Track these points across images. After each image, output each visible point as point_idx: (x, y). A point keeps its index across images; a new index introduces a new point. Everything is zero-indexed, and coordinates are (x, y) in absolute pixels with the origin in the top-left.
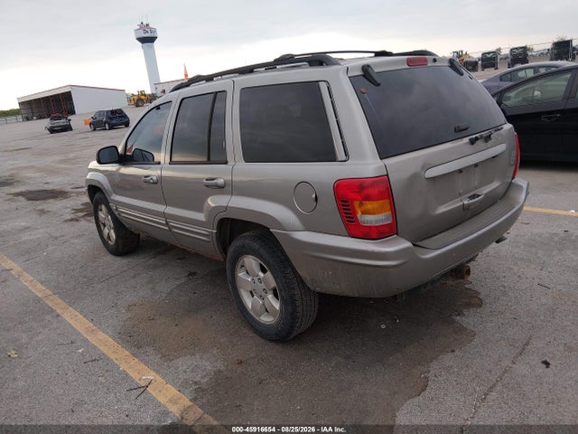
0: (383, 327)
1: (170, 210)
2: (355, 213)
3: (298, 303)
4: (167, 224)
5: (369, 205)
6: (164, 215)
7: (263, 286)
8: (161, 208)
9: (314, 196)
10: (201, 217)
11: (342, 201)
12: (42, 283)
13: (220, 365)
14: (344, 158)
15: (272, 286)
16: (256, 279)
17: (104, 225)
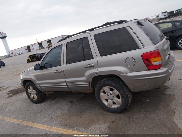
0: (148, 100)
1: (67, 80)
2: (151, 62)
3: (129, 97)
4: (67, 85)
5: (155, 59)
6: (66, 82)
7: (112, 95)
8: (64, 80)
9: (134, 61)
10: (84, 78)
11: (145, 60)
12: (15, 119)
13: (107, 125)
14: (142, 47)
15: (117, 94)
16: (109, 94)
17: (31, 94)
